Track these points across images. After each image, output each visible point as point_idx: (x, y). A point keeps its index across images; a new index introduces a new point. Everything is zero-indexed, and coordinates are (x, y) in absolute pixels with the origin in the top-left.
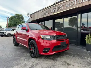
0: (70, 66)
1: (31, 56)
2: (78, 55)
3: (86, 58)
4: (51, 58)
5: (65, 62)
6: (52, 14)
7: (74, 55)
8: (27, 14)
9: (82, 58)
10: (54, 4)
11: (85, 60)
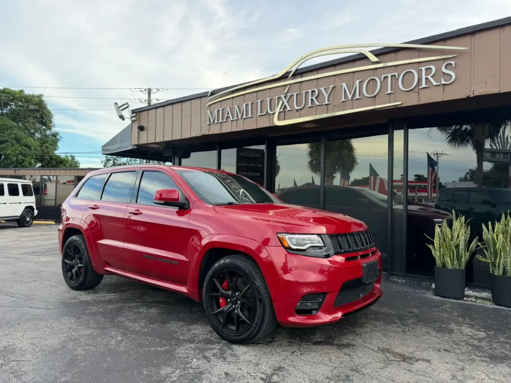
0: (419, 366)
2: (420, 320)
3: (453, 326)
4: (318, 337)
5: (388, 351)
6: (271, 121)
7: (401, 318)
9: (440, 330)
10: (284, 77)
11: (456, 337)
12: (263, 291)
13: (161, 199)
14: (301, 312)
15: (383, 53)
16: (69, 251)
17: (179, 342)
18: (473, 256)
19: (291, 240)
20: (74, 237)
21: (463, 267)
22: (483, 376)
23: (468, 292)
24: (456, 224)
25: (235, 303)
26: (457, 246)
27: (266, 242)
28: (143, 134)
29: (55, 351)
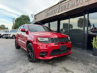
1: (29, 60)
5: (64, 68)
6: (56, 14)
8: (32, 15)
13: (22, 31)
19: (40, 39)
28: (36, 20)
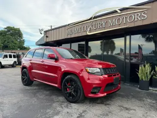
0: (132, 111)
2: (133, 97)
3: (145, 99)
4: (99, 101)
5: (122, 106)
7: (127, 96)
9: (140, 100)
10: (90, 19)
11: (145, 102)
12: (80, 86)
13: (49, 57)
14: (93, 93)
15: (122, 10)
16: (23, 74)
17: (54, 102)
18: (152, 76)
19: (90, 70)
20: (25, 70)
21: (149, 80)
22: (154, 115)
23: (150, 88)
24: (147, 66)
25: (72, 90)
26: (147, 73)
27: (82, 70)
28: (48, 39)
29: (15, 104)
